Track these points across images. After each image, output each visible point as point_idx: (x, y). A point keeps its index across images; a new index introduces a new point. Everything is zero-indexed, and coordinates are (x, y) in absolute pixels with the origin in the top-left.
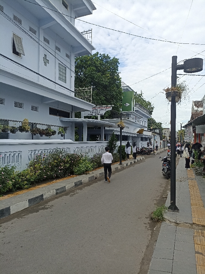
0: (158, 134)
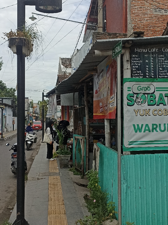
0: (9, 106)
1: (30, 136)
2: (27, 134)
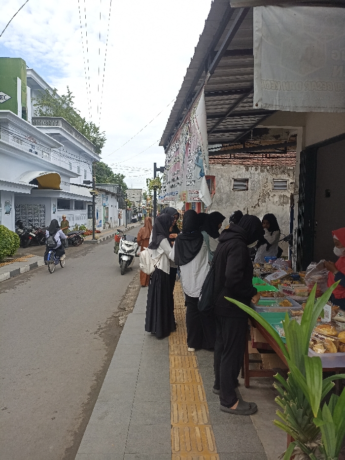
0: (113, 195)
1: (127, 245)
2: (123, 241)
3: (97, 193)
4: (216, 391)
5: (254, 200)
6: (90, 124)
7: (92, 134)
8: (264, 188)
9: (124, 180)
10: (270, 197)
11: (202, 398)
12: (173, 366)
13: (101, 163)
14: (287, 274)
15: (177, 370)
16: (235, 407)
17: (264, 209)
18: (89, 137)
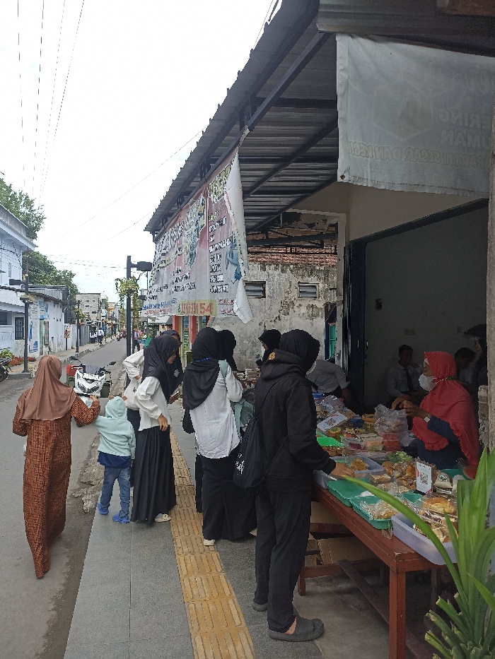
0: (57, 302)
1: (86, 380)
2: (79, 373)
3: (32, 299)
4: (259, 607)
5: (273, 311)
6: (20, 194)
7: (23, 209)
8: (286, 295)
9: (74, 281)
10: (295, 307)
11: (238, 622)
12: (185, 572)
13: (38, 253)
14: (346, 418)
15: (192, 578)
16: (292, 630)
17: (288, 323)
18: (18, 213)
